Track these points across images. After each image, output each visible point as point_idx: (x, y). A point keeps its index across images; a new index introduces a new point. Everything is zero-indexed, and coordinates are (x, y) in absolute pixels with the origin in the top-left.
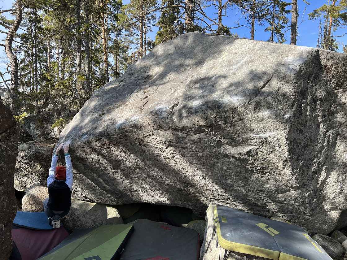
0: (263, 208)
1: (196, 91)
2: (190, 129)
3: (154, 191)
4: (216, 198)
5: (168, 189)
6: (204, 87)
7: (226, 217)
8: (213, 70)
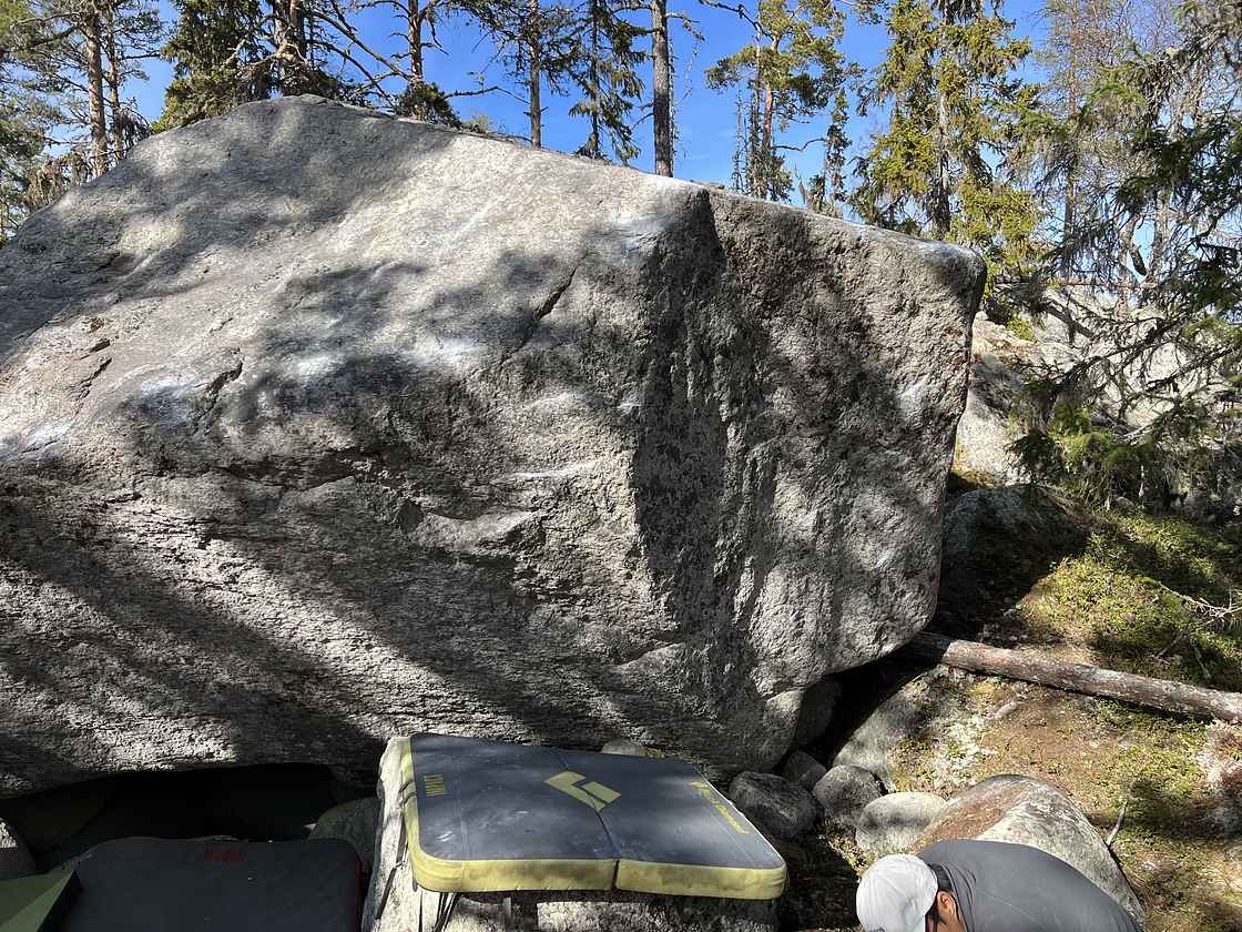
0: (575, 719)
1: (312, 320)
2: (291, 467)
3: (162, 719)
4: (416, 710)
5: (223, 705)
6: (343, 305)
7: (444, 775)
8: (374, 242)
